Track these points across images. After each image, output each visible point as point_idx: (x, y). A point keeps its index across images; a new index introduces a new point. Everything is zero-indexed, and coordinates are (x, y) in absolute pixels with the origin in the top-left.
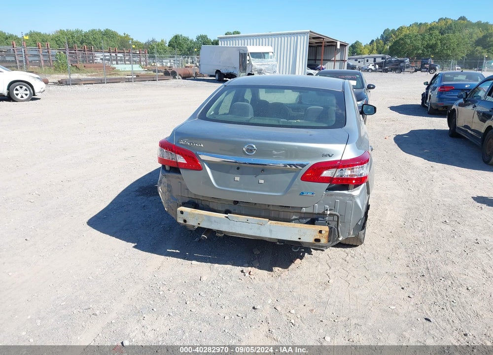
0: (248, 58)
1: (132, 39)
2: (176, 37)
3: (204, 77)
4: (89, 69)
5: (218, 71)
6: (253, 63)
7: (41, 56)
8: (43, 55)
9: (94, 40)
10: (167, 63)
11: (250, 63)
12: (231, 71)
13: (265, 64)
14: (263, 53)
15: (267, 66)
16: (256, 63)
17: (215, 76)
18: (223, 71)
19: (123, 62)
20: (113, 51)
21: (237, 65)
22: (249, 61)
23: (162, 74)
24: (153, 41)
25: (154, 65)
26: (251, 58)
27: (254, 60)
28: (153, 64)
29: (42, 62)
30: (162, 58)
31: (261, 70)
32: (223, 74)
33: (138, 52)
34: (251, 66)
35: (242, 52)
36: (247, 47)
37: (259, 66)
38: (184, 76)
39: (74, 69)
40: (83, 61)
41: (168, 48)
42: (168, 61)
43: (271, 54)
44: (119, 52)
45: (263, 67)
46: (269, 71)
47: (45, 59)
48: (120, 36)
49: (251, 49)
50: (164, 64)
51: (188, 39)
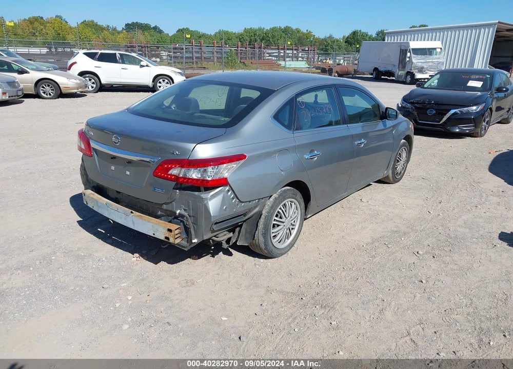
0: (409, 54)
1: (314, 36)
2: (354, 33)
3: (364, 74)
4: (254, 66)
5: (376, 69)
6: (414, 61)
7: (215, 53)
8: (217, 52)
9: (273, 37)
10: (340, 60)
11: (411, 61)
12: (389, 68)
13: (429, 62)
14: (428, 49)
15: (431, 64)
16: (417, 61)
17: (372, 74)
18: (381, 69)
19: (291, 59)
20: (282, 47)
21: (397, 63)
22: (409, 58)
23: (320, 71)
24: (330, 37)
25: (326, 62)
26: (412, 55)
27: (415, 57)
28: (324, 61)
29: (215, 58)
30: (337, 55)
31: (423, 68)
32: (381, 72)
33: (307, 49)
34: (411, 64)
35: (403, 48)
36: (410, 42)
37: (420, 64)
38: (342, 74)
39: (241, 65)
40: (252, 58)
41: (344, 44)
42: (342, 58)
43: (438, 50)
44: (288, 49)
45: (425, 66)
46: (432, 70)
47: (218, 56)
48: (302, 33)
49: (414, 45)
50: (337, 61)
51: (367, 35)
